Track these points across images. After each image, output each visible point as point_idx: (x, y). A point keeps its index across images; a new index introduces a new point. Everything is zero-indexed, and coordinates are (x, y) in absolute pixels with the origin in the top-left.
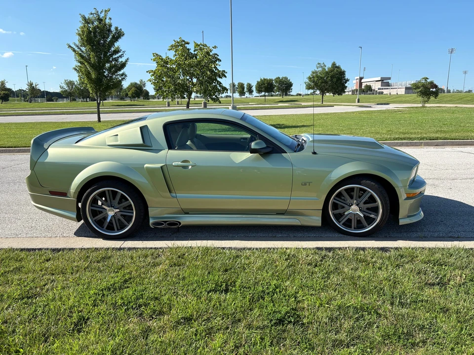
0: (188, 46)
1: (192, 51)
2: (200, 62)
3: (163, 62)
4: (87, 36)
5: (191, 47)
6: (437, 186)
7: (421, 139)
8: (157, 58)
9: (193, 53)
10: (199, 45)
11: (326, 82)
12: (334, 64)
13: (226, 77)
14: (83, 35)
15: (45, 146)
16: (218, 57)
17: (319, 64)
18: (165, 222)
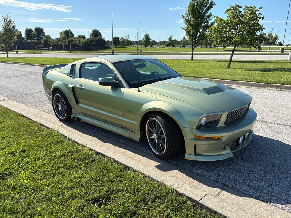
1: (242, 13)
4: (192, 8)
5: (243, 10)
10: (249, 8)
18: (76, 117)
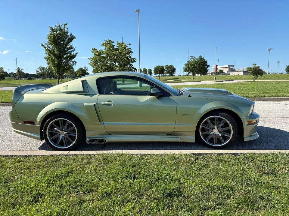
0: (113, 44)
1: (115, 47)
2: (120, 53)
3: (98, 53)
4: (53, 39)
5: (115, 45)
6: (266, 121)
7: (254, 97)
8: (95, 51)
9: (116, 48)
10: (120, 43)
11: (196, 67)
12: (200, 57)
13: (136, 62)
14: (51, 39)
15: (22, 93)
16: (131, 51)
17: (191, 57)
18: (96, 140)
